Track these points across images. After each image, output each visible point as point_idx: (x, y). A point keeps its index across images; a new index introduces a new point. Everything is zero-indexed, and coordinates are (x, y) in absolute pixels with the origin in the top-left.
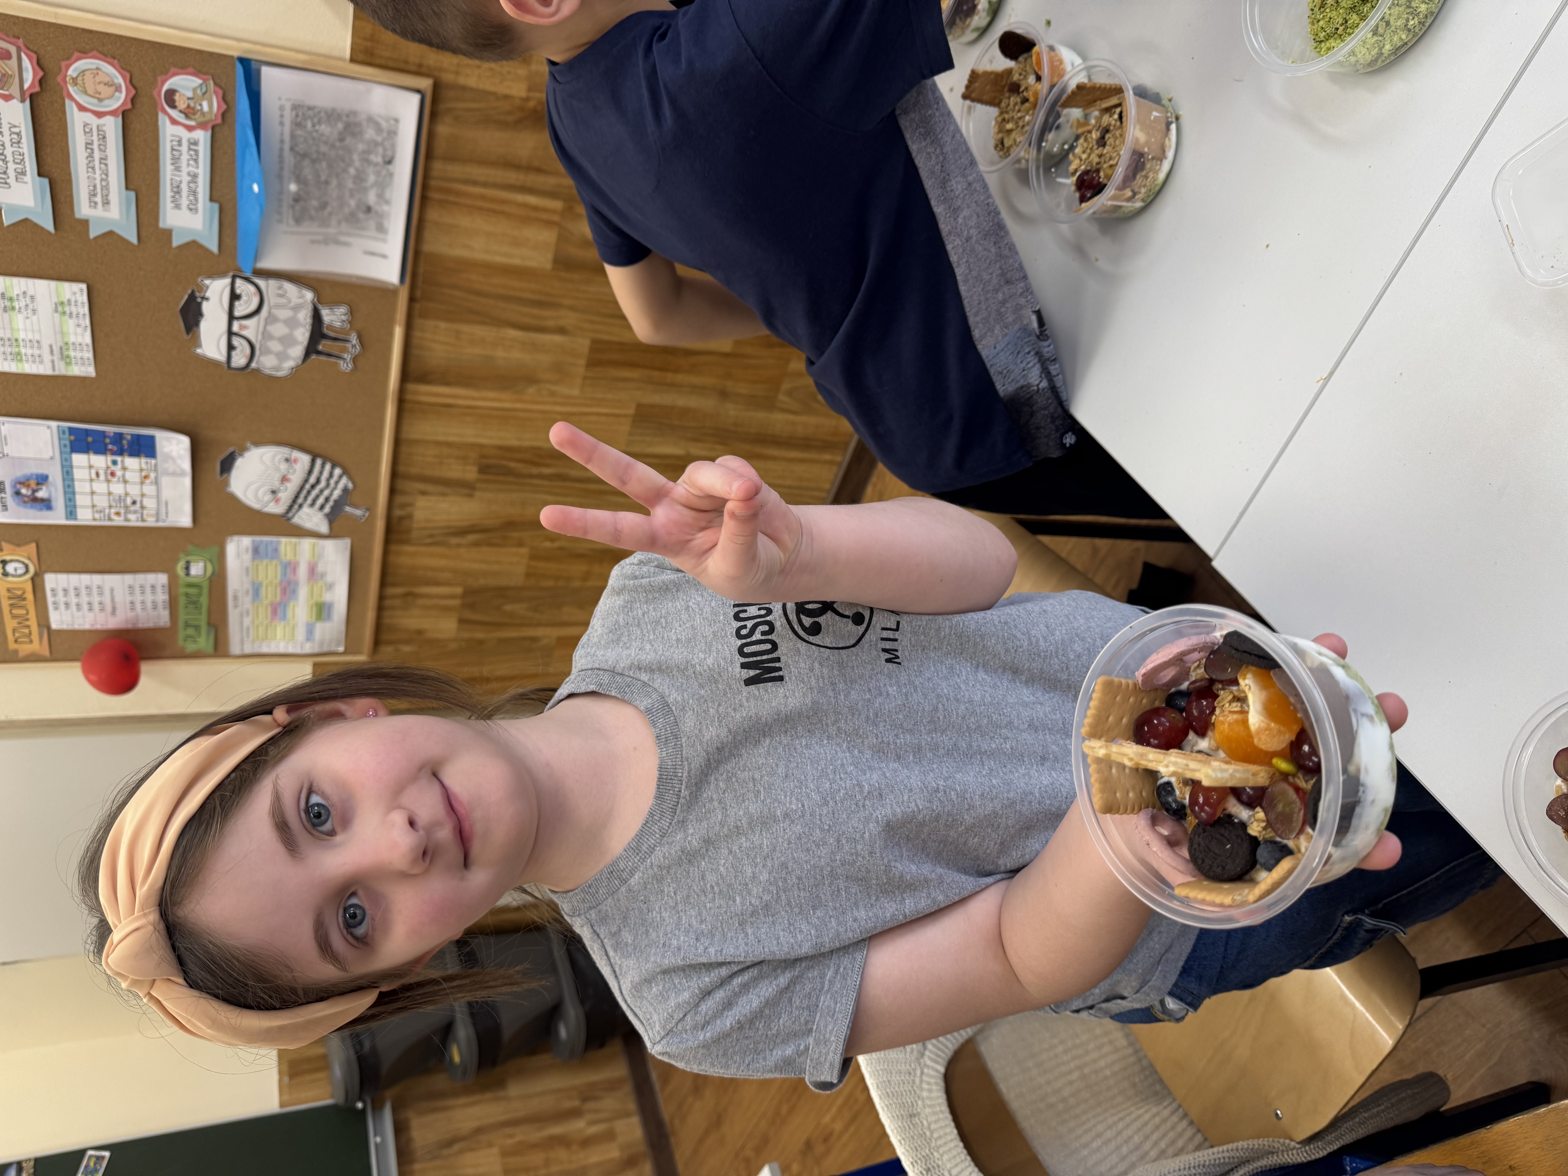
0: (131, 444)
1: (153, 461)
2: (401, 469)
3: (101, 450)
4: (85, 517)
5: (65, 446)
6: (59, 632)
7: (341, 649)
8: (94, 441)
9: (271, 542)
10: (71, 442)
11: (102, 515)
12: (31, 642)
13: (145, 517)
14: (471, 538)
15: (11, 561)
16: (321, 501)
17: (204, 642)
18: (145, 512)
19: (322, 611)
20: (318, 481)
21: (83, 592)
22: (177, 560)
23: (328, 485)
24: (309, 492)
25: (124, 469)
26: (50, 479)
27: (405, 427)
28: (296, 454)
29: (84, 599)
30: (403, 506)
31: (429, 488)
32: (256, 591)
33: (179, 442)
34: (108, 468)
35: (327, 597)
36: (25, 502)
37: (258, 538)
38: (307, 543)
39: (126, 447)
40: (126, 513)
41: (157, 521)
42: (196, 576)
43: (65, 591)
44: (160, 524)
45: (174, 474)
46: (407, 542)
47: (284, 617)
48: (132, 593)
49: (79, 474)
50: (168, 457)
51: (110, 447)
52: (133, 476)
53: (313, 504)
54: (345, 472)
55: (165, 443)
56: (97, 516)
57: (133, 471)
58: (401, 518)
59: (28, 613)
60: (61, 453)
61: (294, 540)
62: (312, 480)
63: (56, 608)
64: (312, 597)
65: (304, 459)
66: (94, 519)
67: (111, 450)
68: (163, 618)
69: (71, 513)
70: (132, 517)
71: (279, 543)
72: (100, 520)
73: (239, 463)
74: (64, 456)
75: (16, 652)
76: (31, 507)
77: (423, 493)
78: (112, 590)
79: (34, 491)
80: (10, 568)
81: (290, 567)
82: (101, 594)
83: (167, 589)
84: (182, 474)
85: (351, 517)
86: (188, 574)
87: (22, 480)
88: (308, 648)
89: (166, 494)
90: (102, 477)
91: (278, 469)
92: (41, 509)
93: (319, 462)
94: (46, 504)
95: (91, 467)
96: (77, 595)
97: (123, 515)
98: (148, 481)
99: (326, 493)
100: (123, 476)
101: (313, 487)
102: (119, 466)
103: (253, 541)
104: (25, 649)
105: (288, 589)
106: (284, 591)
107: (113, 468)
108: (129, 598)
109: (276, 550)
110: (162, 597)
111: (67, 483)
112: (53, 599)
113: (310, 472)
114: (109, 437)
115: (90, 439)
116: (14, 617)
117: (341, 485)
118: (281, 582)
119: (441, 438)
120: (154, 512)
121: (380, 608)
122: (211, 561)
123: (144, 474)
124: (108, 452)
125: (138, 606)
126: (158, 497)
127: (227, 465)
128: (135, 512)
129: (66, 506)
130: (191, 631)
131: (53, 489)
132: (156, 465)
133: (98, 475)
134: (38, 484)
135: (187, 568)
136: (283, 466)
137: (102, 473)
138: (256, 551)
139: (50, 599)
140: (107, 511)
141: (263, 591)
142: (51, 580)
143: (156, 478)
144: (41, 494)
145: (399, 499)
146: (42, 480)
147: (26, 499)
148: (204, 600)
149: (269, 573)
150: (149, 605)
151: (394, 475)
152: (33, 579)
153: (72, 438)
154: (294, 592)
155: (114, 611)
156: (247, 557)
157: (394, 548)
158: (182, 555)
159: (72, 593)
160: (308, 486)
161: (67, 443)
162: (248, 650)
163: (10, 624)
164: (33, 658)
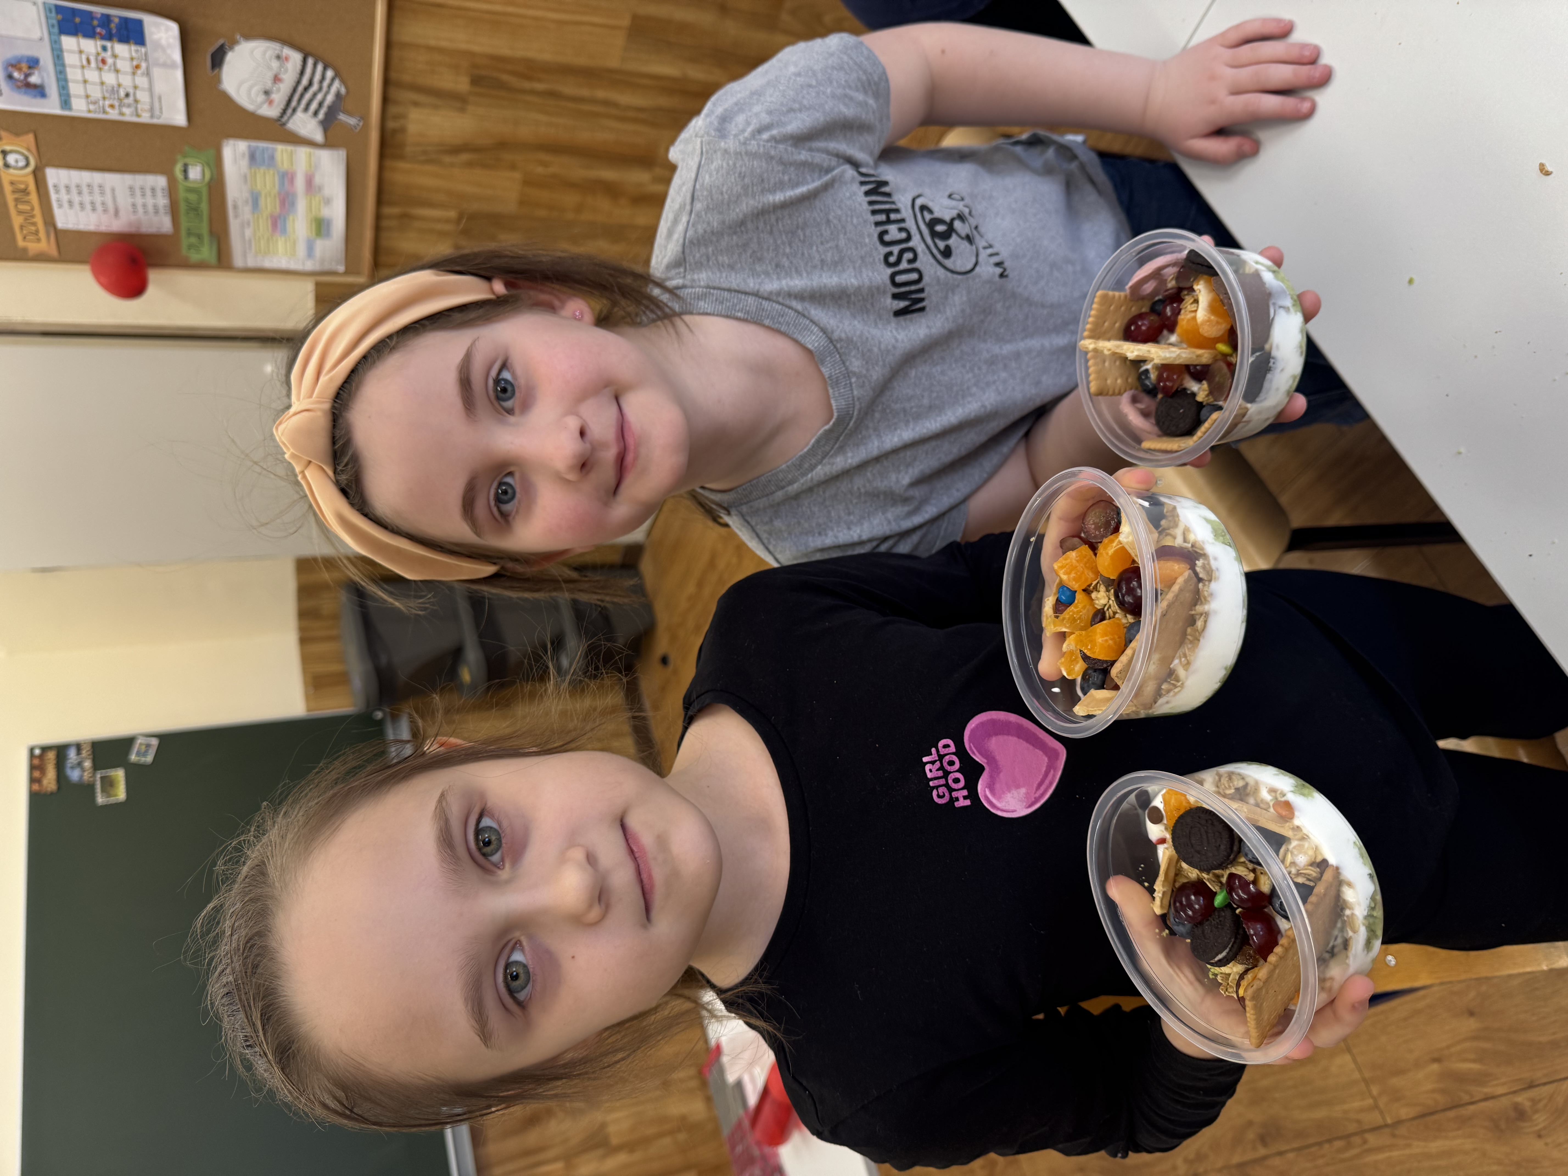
0: (119, 27)
1: (143, 50)
2: (393, 75)
3: (90, 34)
4: (80, 108)
5: (53, 26)
6: (66, 232)
7: (341, 268)
8: (81, 23)
9: (267, 149)
10: (59, 22)
11: (97, 106)
12: (39, 240)
13: (140, 111)
14: (465, 157)
15: (11, 152)
16: (314, 106)
17: (207, 252)
18: (139, 106)
19: (321, 227)
20: (311, 83)
21: (85, 190)
22: (174, 163)
23: (320, 89)
24: (302, 96)
25: (115, 56)
26: (42, 63)
27: (396, 28)
28: (287, 51)
29: (87, 198)
30: (397, 117)
31: (421, 98)
32: (255, 200)
33: (168, 29)
34: (98, 54)
35: (325, 212)
36: (19, 87)
37: (254, 144)
38: (302, 153)
39: (114, 31)
40: (120, 106)
41: (152, 117)
42: (195, 181)
43: (67, 187)
44: (155, 121)
45: (165, 65)
46: (402, 157)
47: (284, 231)
48: (133, 196)
49: (70, 59)
50: (158, 45)
51: (98, 30)
52: (124, 65)
53: (306, 109)
54: (337, 75)
55: (153, 29)
56: (92, 107)
57: (124, 59)
58: (395, 131)
59: (33, 209)
60: (50, 34)
61: (289, 148)
62: (305, 81)
63: (60, 206)
64: (311, 210)
65: (296, 57)
66: (89, 111)
67: (100, 34)
68: (165, 224)
69: (66, 103)
70: (126, 110)
71: (274, 150)
72: (95, 112)
73: (230, 57)
74: (53, 37)
75: (25, 250)
76: (25, 93)
77: (416, 104)
78: (113, 190)
79: (27, 76)
80: (11, 159)
81: (287, 177)
82: (102, 193)
83: (166, 193)
84: (173, 66)
85: (345, 125)
86: (186, 177)
87: (13, 62)
88: (309, 266)
89: (159, 87)
90: (93, 64)
91: (270, 68)
92: (35, 96)
93: (310, 62)
94: (39, 91)
95: (81, 52)
96: (80, 193)
97: (117, 107)
98: (139, 72)
99: (319, 97)
100: (115, 64)
101: (306, 89)
102: (109, 53)
103: (249, 147)
104: (33, 247)
105: (286, 201)
106: (283, 203)
107: (103, 55)
108: (130, 200)
109: (272, 158)
110: (163, 201)
111: (59, 68)
112: (57, 196)
113: (302, 73)
114: (96, 18)
115: (78, 20)
116: (20, 212)
117: (334, 90)
118: (279, 194)
119: (433, 43)
120: (147, 107)
121: (378, 229)
122: (208, 165)
123: (135, 63)
124: (97, 36)
125: (140, 210)
126: (151, 90)
127: (218, 60)
128: (129, 106)
129: (60, 95)
130: (193, 240)
131: (45, 75)
132: (146, 54)
133: (88, 61)
134: (30, 68)
135: (185, 172)
136: (275, 64)
137: (92, 59)
138: (252, 157)
139: (53, 196)
140: (101, 103)
141: (262, 202)
142: (54, 176)
143: (148, 68)
144: (34, 79)
145: (393, 110)
146: (33, 63)
147: (19, 84)
148: (204, 206)
149: (267, 182)
150: (150, 209)
151: (387, 82)
152: (35, 172)
153: (60, 17)
154: (293, 204)
155: (117, 213)
156: (244, 163)
157: (389, 163)
158: (179, 157)
159: (74, 190)
160: (300, 89)
161: (55, 22)
162: (251, 263)
163: (17, 221)
164: (41, 258)
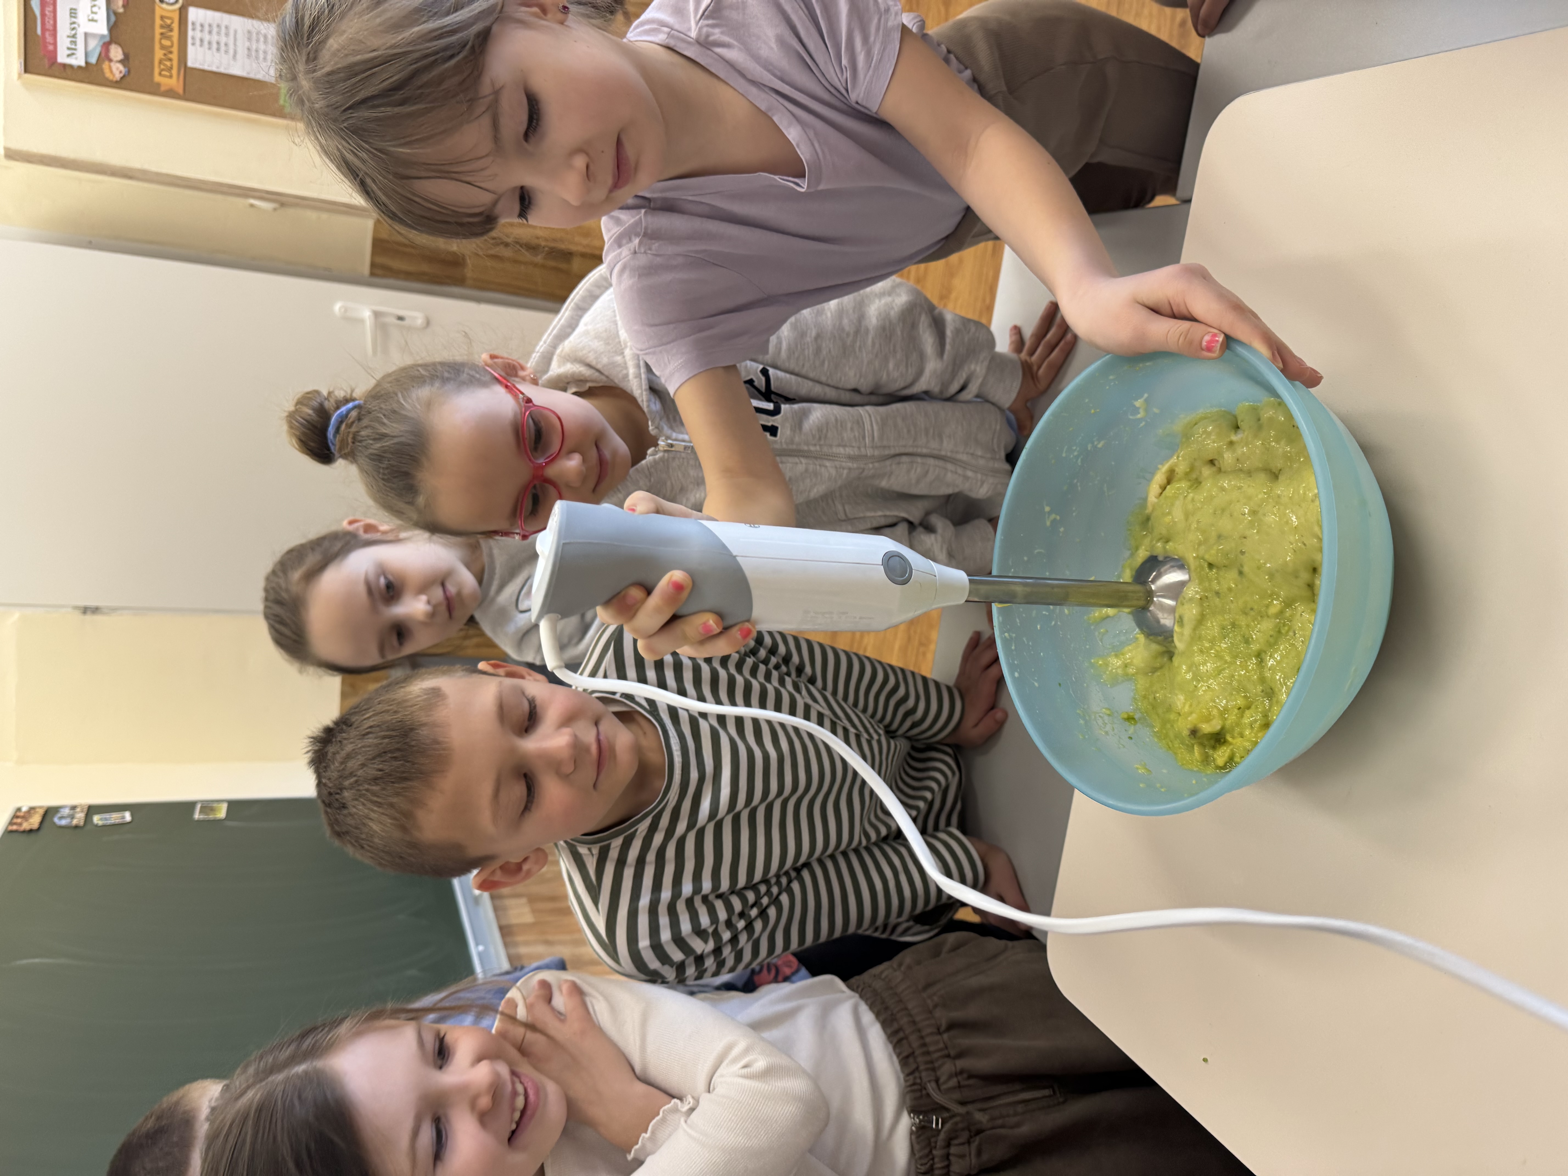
6: (193, 70)
12: (171, 77)
21: (215, 30)
29: (215, 38)
43: (202, 26)
48: (249, 39)
59: (172, 46)
63: (193, 44)
75: (159, 85)
78: (236, 32)
82: (227, 35)
96: (210, 33)
104: (166, 82)
108: (247, 44)
112: (192, 34)
116: (163, 47)
125: (253, 54)
139: (190, 33)
142: (194, 15)
150: (261, 53)
152: (180, 9)
155: (235, 57)
159: (207, 27)
163: (159, 54)
164: (170, 94)
